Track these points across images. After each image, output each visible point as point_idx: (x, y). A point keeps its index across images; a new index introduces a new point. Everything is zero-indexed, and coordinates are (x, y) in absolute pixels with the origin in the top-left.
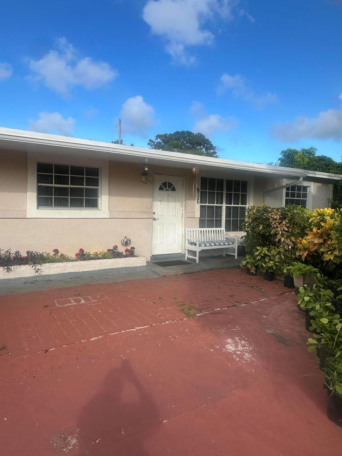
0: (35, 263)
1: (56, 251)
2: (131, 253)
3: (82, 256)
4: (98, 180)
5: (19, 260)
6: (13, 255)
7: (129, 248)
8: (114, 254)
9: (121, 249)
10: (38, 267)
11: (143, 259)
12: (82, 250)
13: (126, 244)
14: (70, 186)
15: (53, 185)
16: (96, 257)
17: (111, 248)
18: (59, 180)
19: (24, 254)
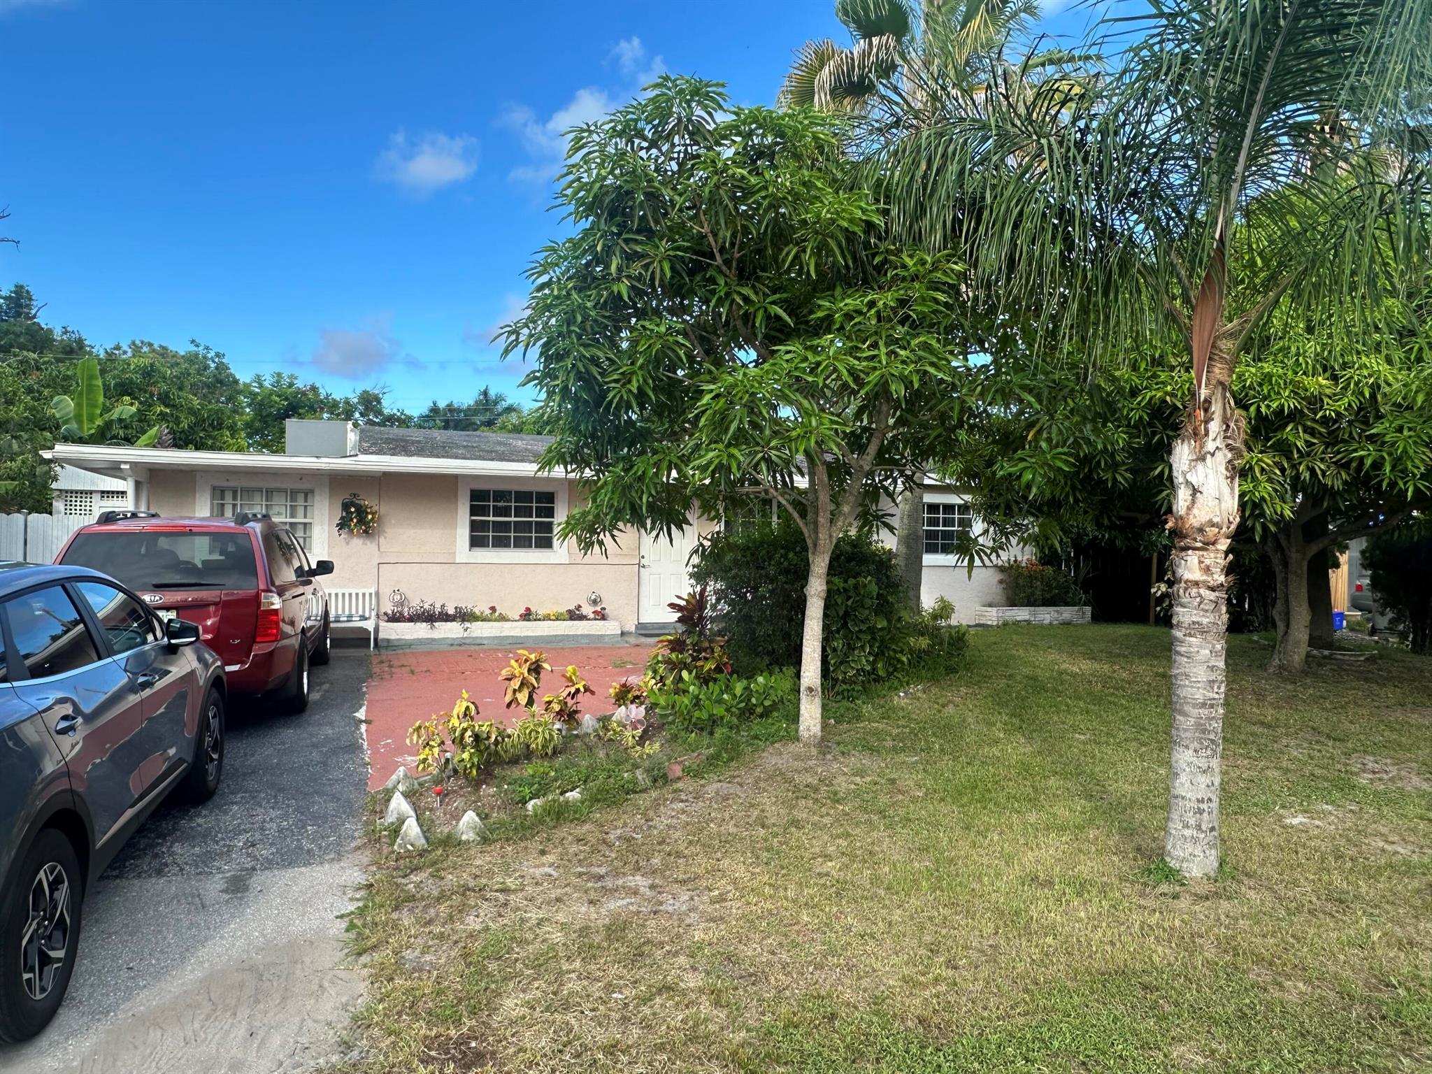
0: (463, 621)
1: (493, 609)
2: (602, 616)
3: (527, 616)
4: (553, 508)
5: (445, 617)
6: (438, 610)
7: (598, 609)
8: (575, 615)
9: (587, 610)
10: (467, 624)
11: (616, 623)
12: (528, 609)
13: (595, 602)
14: (513, 519)
15: (491, 518)
16: (547, 618)
17: (572, 608)
18: (499, 512)
19: (451, 611)
